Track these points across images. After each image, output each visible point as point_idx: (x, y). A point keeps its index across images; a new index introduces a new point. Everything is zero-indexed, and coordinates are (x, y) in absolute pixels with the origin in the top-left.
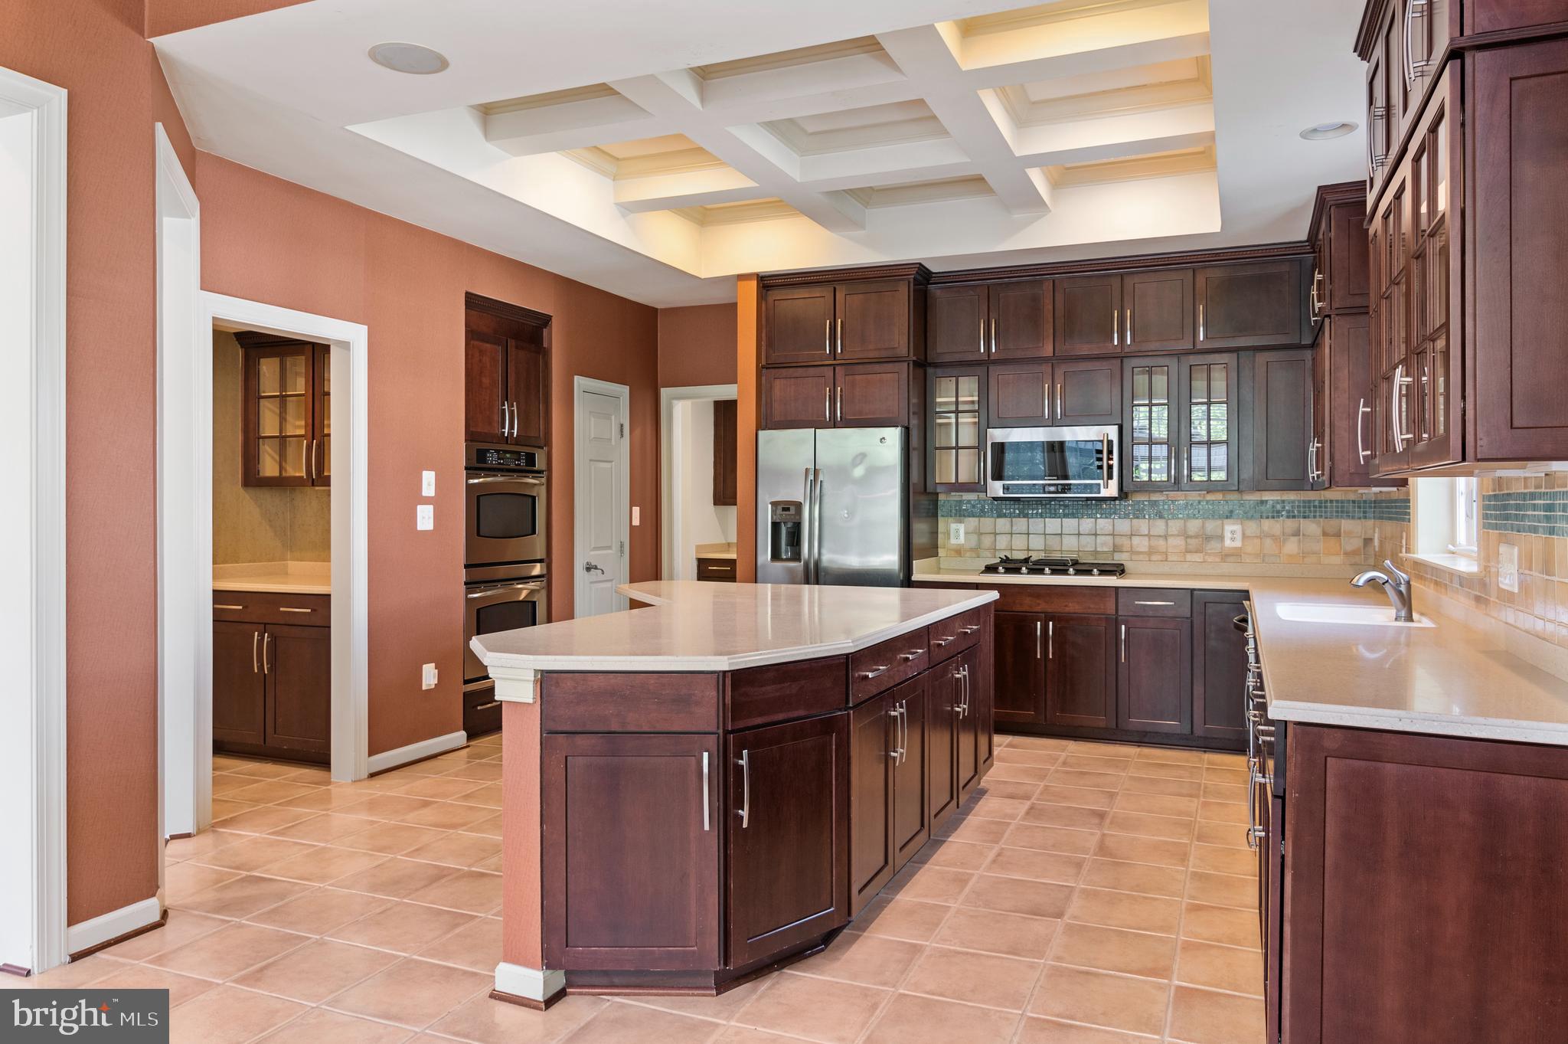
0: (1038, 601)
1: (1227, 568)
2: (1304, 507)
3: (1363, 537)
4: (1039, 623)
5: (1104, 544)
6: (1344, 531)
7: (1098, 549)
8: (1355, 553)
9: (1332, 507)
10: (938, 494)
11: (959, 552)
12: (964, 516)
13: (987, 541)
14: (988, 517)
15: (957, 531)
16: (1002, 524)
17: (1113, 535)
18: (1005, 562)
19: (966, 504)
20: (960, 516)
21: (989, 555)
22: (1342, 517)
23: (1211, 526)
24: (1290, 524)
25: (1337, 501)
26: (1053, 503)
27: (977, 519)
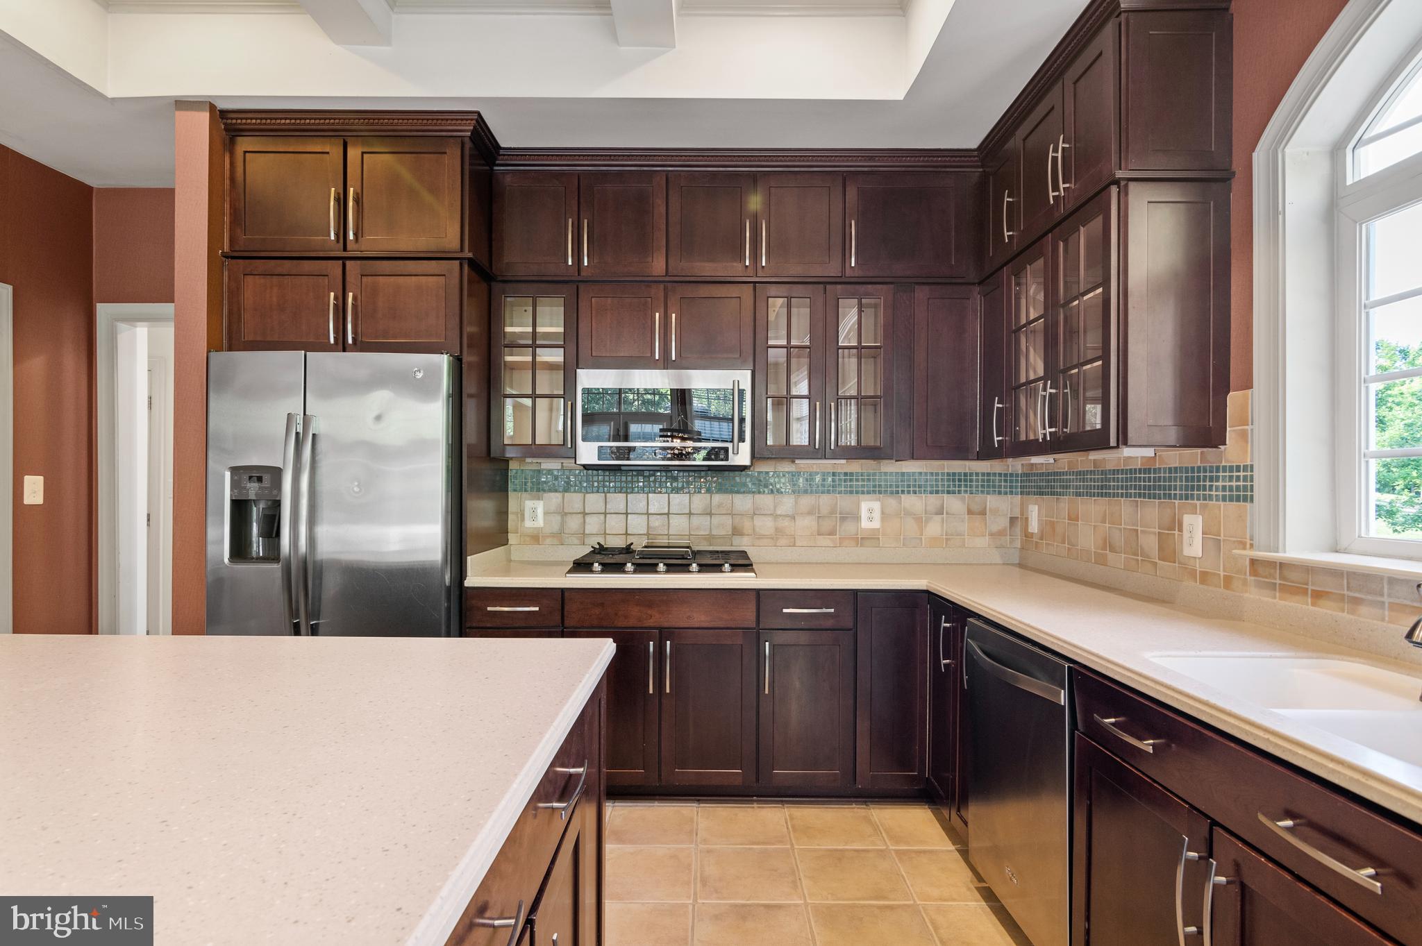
0: (649, 612)
1: (863, 553)
2: (948, 480)
3: (1009, 516)
4: (651, 643)
5: (721, 525)
6: (990, 509)
7: (714, 532)
8: (1001, 533)
9: (977, 481)
10: (507, 461)
11: (536, 538)
12: (544, 491)
13: (573, 523)
14: (575, 492)
15: (534, 510)
16: (594, 501)
17: (732, 514)
18: (599, 553)
19: (545, 474)
20: (538, 490)
21: (576, 541)
22: (988, 493)
23: (844, 502)
24: (933, 500)
25: (983, 474)
26: (659, 474)
27: (559, 495)
